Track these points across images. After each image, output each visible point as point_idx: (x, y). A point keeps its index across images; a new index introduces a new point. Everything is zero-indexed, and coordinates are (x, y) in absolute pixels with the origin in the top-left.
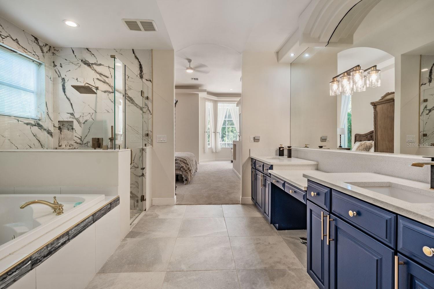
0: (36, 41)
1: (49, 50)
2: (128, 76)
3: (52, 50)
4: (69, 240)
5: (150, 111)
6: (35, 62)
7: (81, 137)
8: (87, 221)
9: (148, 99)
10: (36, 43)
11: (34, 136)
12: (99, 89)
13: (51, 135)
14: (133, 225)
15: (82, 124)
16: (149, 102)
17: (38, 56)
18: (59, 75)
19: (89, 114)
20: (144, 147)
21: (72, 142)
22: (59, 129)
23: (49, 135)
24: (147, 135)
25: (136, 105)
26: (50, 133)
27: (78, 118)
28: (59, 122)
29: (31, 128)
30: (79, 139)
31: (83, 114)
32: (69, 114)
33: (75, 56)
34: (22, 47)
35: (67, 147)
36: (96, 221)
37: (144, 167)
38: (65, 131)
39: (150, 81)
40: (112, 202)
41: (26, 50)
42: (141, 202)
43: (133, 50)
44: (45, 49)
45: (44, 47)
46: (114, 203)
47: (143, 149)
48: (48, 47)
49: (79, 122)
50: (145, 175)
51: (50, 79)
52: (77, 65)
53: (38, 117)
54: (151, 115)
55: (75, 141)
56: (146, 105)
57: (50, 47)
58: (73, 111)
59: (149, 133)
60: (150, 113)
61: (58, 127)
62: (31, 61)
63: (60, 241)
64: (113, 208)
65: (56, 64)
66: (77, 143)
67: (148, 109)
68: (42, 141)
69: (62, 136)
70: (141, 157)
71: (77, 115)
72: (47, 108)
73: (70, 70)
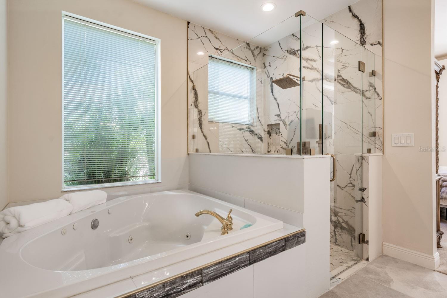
0: (248, 47)
1: (260, 52)
2: (341, 49)
3: (263, 52)
4: (202, 282)
5: (378, 95)
6: (249, 69)
7: (287, 141)
8: (237, 259)
9: (375, 76)
10: (248, 48)
11: (246, 141)
12: (305, 80)
13: (262, 140)
14: (338, 279)
15: (288, 126)
16: (376, 78)
17: (249, 61)
18: (268, 75)
19: (294, 113)
20: (366, 154)
21: (279, 148)
22: (268, 134)
23: (259, 140)
24: (374, 134)
25: (355, 89)
26: (261, 139)
27: (284, 120)
28: (268, 126)
29: (243, 133)
30: (285, 143)
31: (288, 114)
32: (276, 116)
33: (282, 48)
34: (236, 56)
35: (275, 153)
36: (255, 262)
37: (364, 187)
38: (274, 135)
39: (379, 43)
40: (288, 237)
41: (240, 57)
42: (359, 243)
43: (349, 7)
44: (256, 52)
45: (255, 50)
46: (293, 239)
47: (362, 158)
48: (259, 49)
49: (285, 124)
50: (366, 200)
51: (261, 81)
52: (283, 58)
53: (250, 122)
54: (381, 101)
55: (281, 147)
56: (371, 85)
57: (261, 48)
58: (280, 112)
59: (377, 131)
60: (379, 97)
61: (267, 131)
62: (246, 68)
63: (185, 282)
64: (291, 248)
65: (265, 65)
66: (283, 148)
67: (376, 91)
68: (253, 147)
69: (271, 141)
70: (359, 170)
71: (283, 117)
72: (258, 112)
73: (277, 67)
